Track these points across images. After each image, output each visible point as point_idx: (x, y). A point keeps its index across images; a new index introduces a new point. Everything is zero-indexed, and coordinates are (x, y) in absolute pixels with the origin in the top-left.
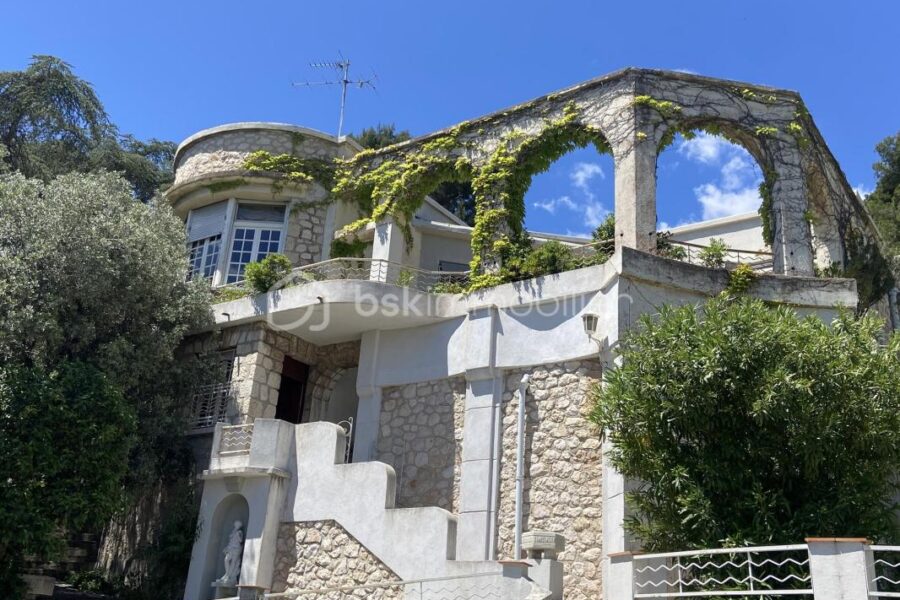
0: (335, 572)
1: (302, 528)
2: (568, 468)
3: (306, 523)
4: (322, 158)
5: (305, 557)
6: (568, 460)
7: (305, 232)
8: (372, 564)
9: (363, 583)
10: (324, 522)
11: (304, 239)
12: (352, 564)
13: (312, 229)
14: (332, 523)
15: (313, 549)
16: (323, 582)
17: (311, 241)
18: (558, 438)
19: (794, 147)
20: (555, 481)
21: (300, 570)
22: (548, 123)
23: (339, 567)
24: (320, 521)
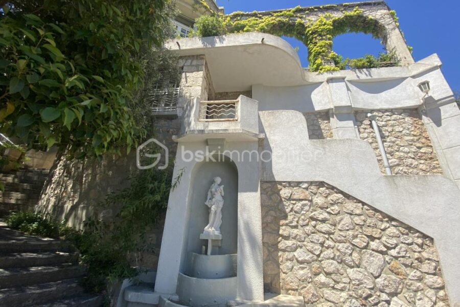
0: (339, 227)
1: (285, 187)
2: (415, 163)
3: (289, 183)
5: (296, 212)
6: (413, 158)
8: (382, 221)
9: (379, 238)
10: (311, 183)
12: (357, 220)
14: (321, 184)
15: (304, 205)
16: (327, 236)
18: (402, 146)
20: (408, 170)
21: (294, 224)
23: (343, 222)
24: (306, 182)
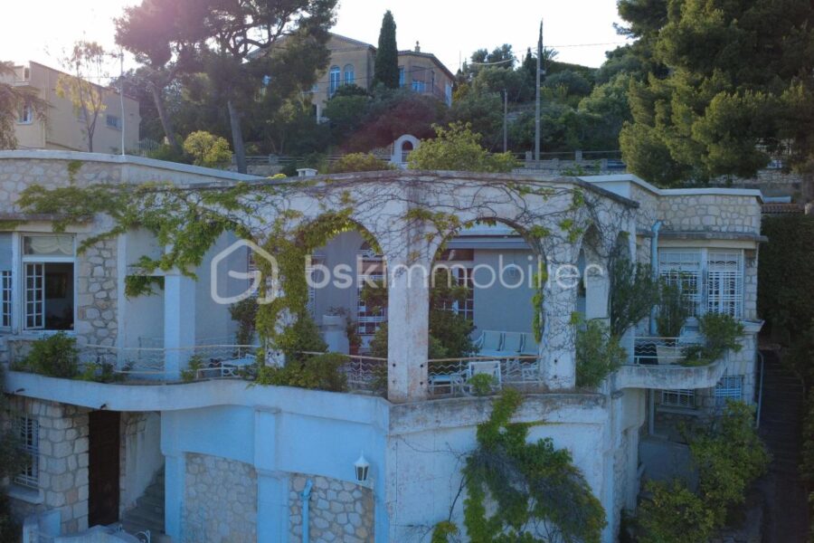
4: (105, 182)
7: (96, 269)
11: (97, 277)
13: (103, 265)
17: (104, 277)
19: (567, 242)
22: (324, 207)
